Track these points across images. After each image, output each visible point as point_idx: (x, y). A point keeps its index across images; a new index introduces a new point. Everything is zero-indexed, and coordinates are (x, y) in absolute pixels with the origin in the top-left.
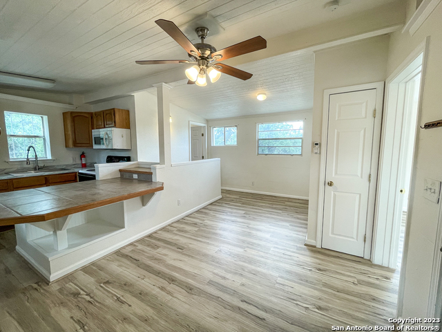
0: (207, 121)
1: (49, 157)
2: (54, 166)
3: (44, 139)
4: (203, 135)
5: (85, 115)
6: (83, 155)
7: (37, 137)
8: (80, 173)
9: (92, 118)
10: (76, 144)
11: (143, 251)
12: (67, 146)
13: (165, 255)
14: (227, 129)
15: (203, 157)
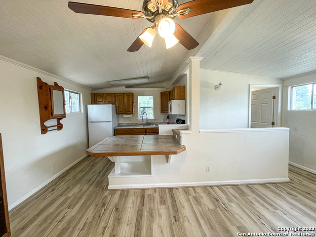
0: (282, 80)
1: (152, 118)
4: (274, 97)
5: (166, 93)
6: (167, 118)
9: (170, 94)
10: (162, 111)
11: (154, 200)
13: (160, 216)
15: (273, 124)
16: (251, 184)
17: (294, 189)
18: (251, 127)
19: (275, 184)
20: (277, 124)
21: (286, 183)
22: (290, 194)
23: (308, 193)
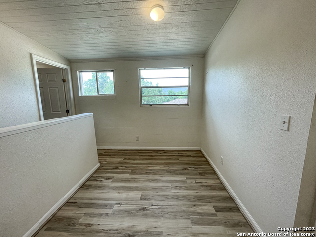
0: (70, 62)
4: (64, 81)
14: (100, 74)
15: (68, 111)
16: (71, 198)
17: (106, 171)
18: (45, 119)
19: (92, 178)
20: (72, 112)
21: (99, 169)
22: (108, 179)
23: (116, 168)
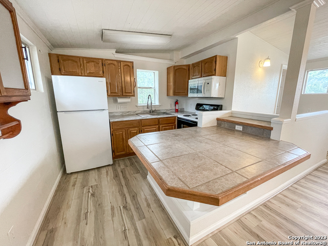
1: (157, 103)
2: (159, 110)
3: (155, 90)
5: (184, 67)
6: (177, 103)
7: (151, 88)
8: (178, 118)
9: (189, 70)
10: (175, 94)
12: (168, 95)
